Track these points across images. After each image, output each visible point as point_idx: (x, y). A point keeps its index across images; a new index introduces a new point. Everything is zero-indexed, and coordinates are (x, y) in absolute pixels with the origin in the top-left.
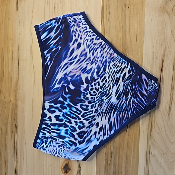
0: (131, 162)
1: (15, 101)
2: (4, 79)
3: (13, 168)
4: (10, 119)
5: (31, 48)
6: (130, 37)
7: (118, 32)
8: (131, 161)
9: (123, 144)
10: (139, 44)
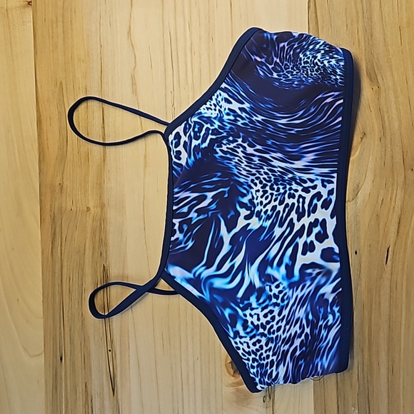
0: (402, 337)
1: (99, 209)
2: (68, 158)
3: (105, 370)
4: (89, 252)
5: (133, 78)
6: (384, 34)
7: (352, 25)
8: (402, 335)
9: (379, 296)
10: (407, 50)
